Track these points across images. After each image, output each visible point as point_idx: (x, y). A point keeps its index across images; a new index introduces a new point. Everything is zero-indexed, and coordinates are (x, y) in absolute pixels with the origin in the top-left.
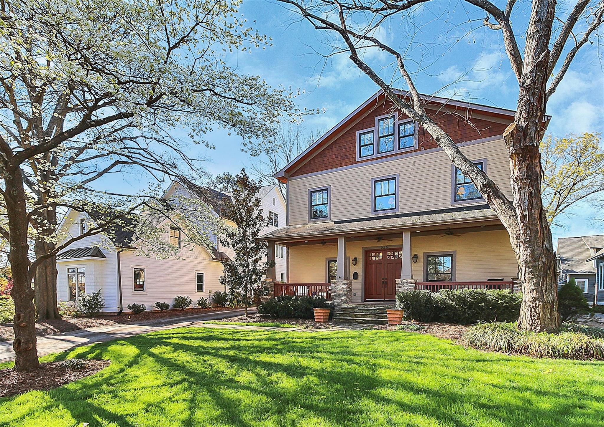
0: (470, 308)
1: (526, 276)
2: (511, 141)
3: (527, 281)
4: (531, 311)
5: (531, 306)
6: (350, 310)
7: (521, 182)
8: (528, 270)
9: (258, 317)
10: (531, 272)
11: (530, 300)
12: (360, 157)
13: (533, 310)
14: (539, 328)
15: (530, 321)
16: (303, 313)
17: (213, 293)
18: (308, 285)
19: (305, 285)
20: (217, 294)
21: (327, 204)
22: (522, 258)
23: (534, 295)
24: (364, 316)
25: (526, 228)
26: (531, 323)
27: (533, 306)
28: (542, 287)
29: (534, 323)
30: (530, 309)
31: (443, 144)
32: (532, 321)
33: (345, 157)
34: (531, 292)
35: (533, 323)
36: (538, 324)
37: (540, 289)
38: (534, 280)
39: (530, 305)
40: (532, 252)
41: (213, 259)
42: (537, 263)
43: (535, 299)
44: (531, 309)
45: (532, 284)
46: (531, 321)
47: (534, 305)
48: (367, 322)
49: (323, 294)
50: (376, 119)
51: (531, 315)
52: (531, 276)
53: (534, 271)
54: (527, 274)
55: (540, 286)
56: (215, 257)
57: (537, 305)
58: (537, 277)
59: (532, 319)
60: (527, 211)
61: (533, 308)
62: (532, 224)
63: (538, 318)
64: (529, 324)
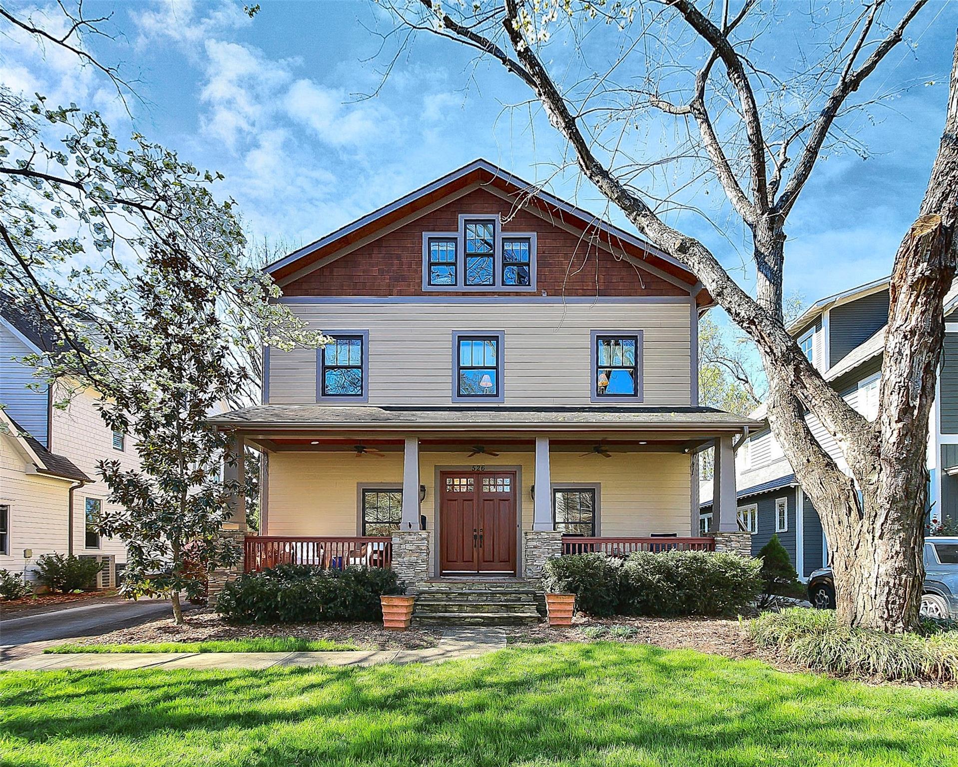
0: (680, 586)
1: (887, 526)
2: (927, 251)
3: (886, 537)
4: (889, 593)
5: (891, 584)
6: (440, 596)
7: (919, 340)
8: (893, 515)
9: (213, 623)
10: (898, 519)
11: (890, 572)
12: (430, 284)
13: (893, 591)
14: (900, 624)
15: (884, 612)
16: (346, 607)
17: (35, 557)
18: (318, 541)
19: (308, 540)
20: (49, 561)
21: (360, 367)
22: (884, 491)
23: (899, 562)
24: (477, 608)
25: (907, 433)
26: (885, 616)
27: (895, 584)
28: (913, 548)
29: (892, 616)
30: (887, 589)
31: (696, 258)
32: (889, 613)
33: (399, 278)
34: (892, 557)
35: (890, 616)
36: (898, 617)
37: (909, 551)
38: (901, 534)
39: (888, 582)
40: (908, 481)
41: (39, 470)
42: (912, 502)
43: (900, 571)
44: (890, 590)
45: (898, 541)
46: (886, 612)
47: (897, 581)
48: (490, 622)
49: (358, 560)
50: (462, 218)
51: (887, 602)
52: (896, 527)
53: (904, 517)
54: (889, 522)
55: (912, 545)
56: (42, 466)
57: (903, 582)
58: (907, 529)
59: (887, 609)
60: (918, 399)
61: (894, 587)
62: (918, 425)
63: (901, 607)
64: (882, 617)
